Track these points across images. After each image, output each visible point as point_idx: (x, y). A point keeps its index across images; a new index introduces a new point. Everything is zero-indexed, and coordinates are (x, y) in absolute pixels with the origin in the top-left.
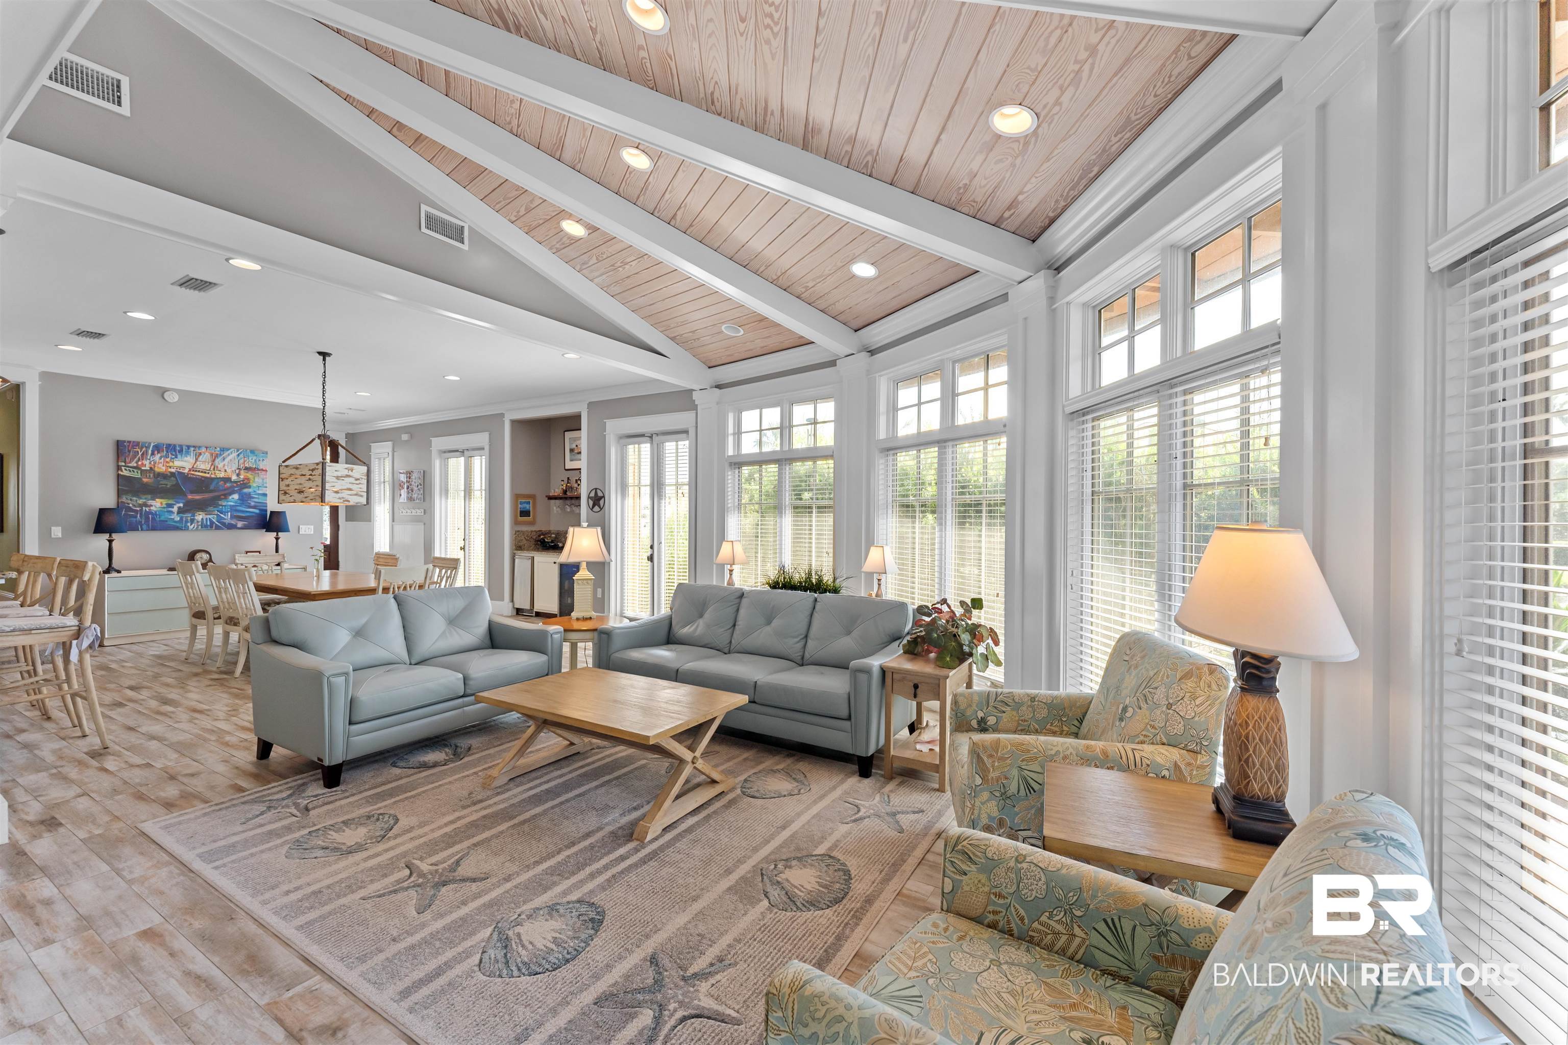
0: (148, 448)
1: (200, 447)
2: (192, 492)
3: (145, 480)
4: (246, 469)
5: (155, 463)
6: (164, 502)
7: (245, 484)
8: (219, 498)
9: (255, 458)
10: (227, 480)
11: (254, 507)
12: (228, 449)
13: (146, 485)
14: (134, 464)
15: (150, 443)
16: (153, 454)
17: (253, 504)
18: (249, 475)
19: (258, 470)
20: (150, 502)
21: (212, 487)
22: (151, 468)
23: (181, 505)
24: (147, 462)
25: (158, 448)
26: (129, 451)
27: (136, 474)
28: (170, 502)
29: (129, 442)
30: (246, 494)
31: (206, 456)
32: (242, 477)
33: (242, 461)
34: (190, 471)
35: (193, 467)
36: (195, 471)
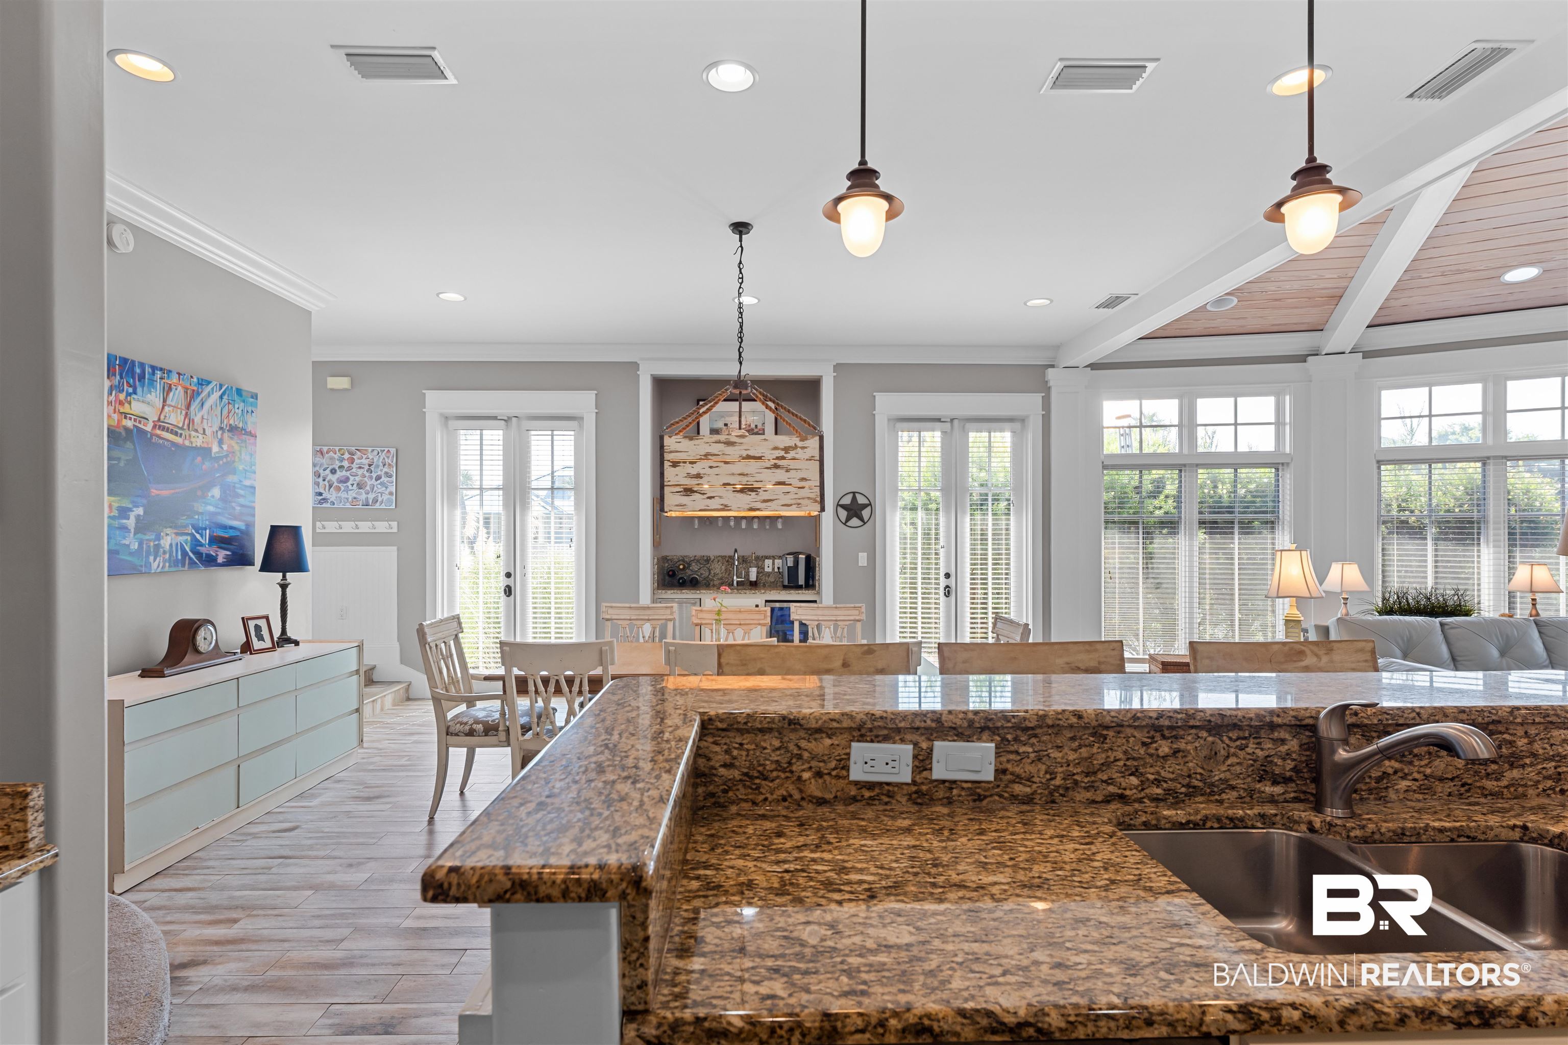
1: (169, 372)
2: (159, 480)
6: (115, 502)
7: (228, 464)
8: (193, 495)
9: (241, 406)
11: (239, 517)
12: (208, 383)
17: (238, 509)
18: (235, 444)
19: (247, 433)
21: (185, 471)
23: (142, 511)
28: (125, 503)
30: (229, 486)
31: (177, 395)
33: (225, 411)
34: (154, 427)
35: (159, 419)
36: (163, 429)
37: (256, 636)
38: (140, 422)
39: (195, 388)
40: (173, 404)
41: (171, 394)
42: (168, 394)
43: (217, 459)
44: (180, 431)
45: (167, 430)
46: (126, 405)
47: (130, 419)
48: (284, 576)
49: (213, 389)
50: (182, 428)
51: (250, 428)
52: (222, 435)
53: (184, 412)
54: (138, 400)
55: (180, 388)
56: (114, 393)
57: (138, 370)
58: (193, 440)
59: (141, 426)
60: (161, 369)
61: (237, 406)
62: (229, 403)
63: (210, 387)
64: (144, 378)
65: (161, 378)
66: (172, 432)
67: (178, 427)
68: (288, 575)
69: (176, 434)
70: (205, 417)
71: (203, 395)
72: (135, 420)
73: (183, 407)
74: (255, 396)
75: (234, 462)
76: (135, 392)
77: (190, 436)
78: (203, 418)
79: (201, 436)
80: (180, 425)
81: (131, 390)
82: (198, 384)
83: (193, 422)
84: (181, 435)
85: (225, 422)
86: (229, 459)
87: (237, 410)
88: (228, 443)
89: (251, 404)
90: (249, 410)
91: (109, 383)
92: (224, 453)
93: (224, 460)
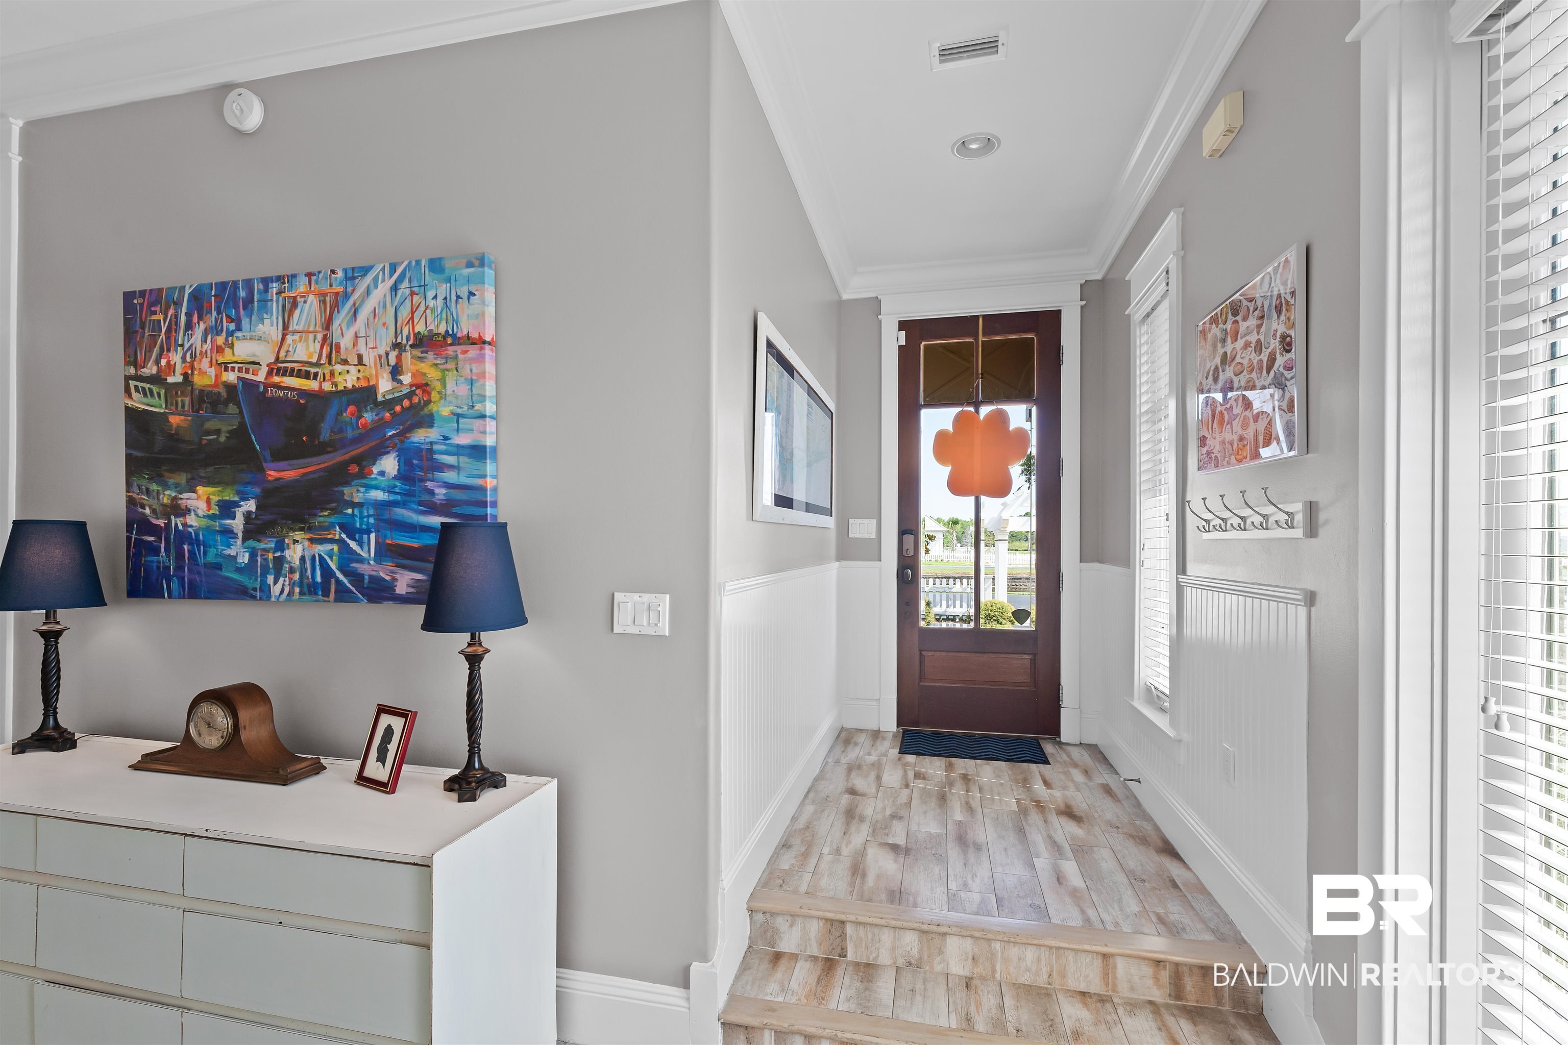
0: (178, 304)
1: (292, 278)
2: (281, 455)
3: (174, 420)
4: (423, 343)
5: (194, 357)
7: (415, 410)
9: (443, 290)
10: (366, 395)
12: (366, 270)
13: (174, 438)
14: (150, 369)
15: (183, 288)
16: (189, 325)
19: (457, 341)
21: (325, 434)
22: (185, 376)
24: (176, 358)
25: (198, 299)
26: (143, 328)
27: (157, 406)
29: (142, 293)
31: (308, 311)
32: (406, 379)
33: (405, 312)
34: (270, 373)
35: (277, 358)
36: (284, 372)
38: (247, 371)
39: (340, 289)
40: (300, 328)
41: (297, 313)
42: (290, 314)
43: (389, 404)
44: (313, 370)
45: (292, 373)
46: (228, 351)
47: (233, 369)
48: (477, 637)
49: (375, 280)
50: (317, 364)
51: (465, 327)
52: (399, 358)
53: (320, 337)
54: (244, 338)
55: (311, 298)
56: (209, 338)
57: (242, 294)
58: (338, 379)
59: (249, 376)
60: (279, 279)
61: (430, 294)
62: (413, 293)
63: (368, 277)
64: (252, 301)
65: (279, 293)
66: (298, 374)
67: (311, 364)
69: (307, 375)
70: (362, 334)
71: (356, 295)
72: (240, 370)
73: (319, 328)
74: (477, 261)
75: (429, 402)
76: (239, 328)
77: (332, 374)
78: (356, 335)
79: (353, 370)
80: (314, 360)
81: (232, 326)
82: (347, 278)
83: (338, 346)
84: (316, 375)
85: (405, 332)
86: (416, 400)
87: (432, 303)
88: (413, 368)
89: (468, 281)
90: (464, 292)
91: (202, 326)
92: (406, 390)
93: (406, 403)
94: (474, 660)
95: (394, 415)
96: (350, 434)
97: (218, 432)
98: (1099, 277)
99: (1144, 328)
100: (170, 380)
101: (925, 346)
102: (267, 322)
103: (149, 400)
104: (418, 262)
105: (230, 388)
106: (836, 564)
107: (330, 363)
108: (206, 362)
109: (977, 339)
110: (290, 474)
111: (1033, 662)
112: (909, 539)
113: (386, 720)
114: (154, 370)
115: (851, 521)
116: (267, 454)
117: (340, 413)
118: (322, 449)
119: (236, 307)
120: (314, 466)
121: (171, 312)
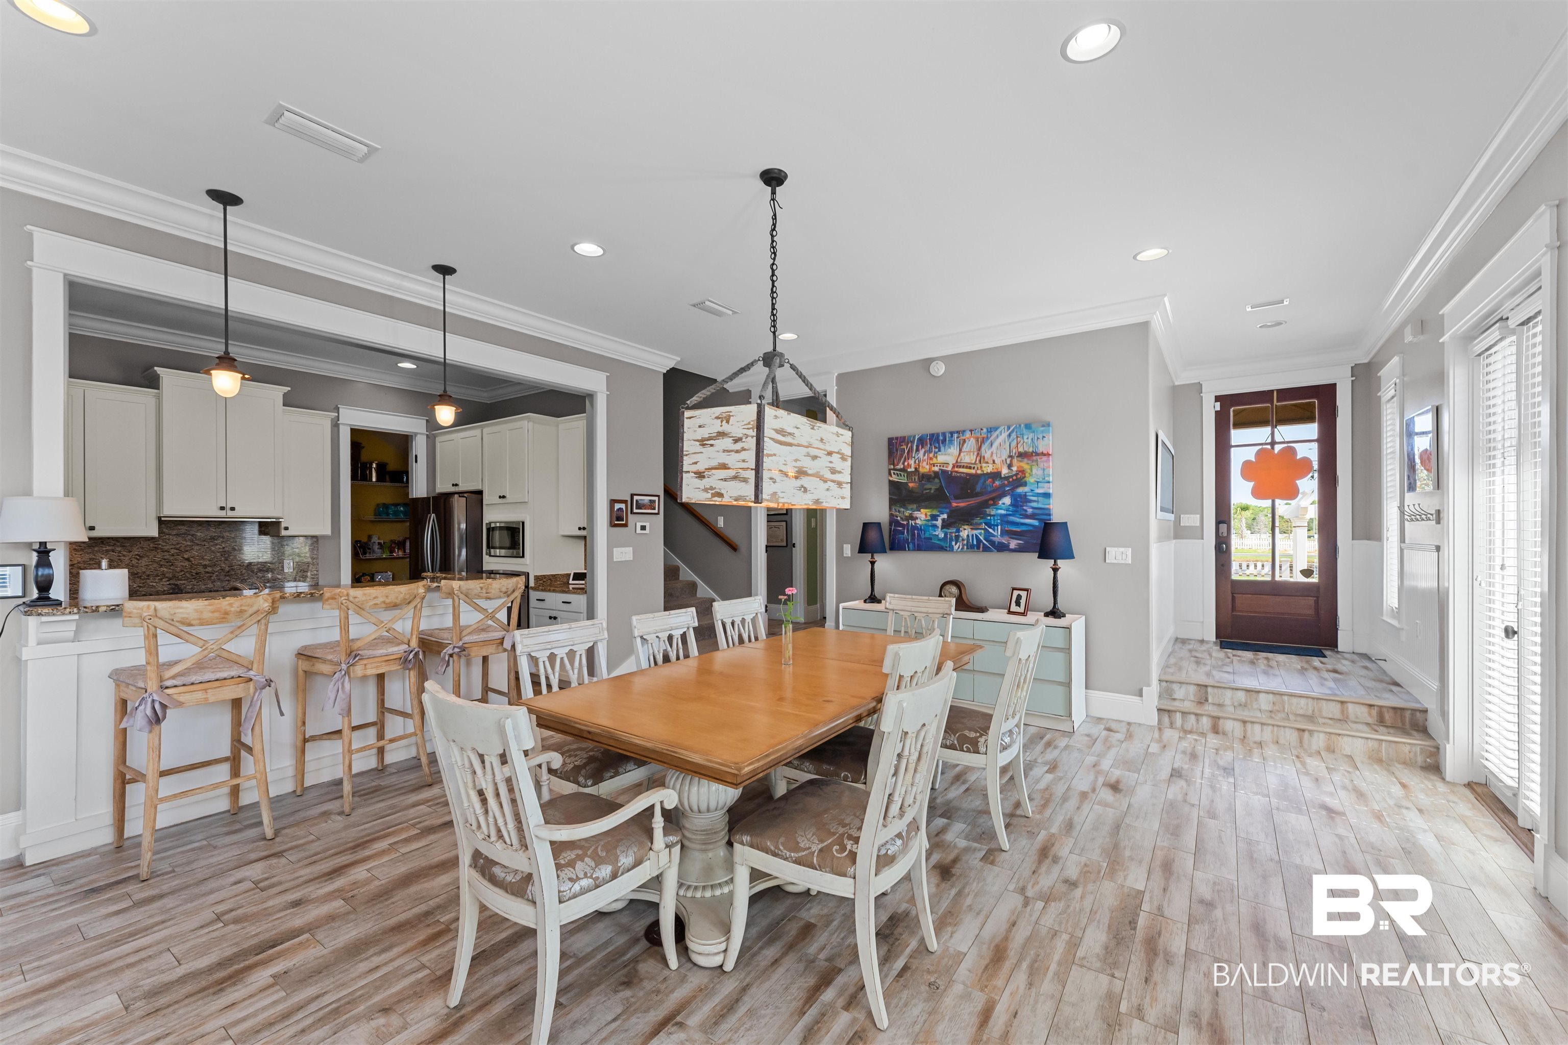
0: (913, 442)
1: (964, 431)
2: (957, 498)
3: (911, 485)
4: (1022, 455)
5: (919, 462)
6: (928, 512)
7: (1019, 480)
8: (986, 504)
9: (1031, 436)
10: (996, 475)
11: (1032, 517)
12: (996, 429)
13: (911, 491)
14: (900, 466)
15: (914, 437)
16: (917, 450)
17: (1030, 511)
18: (1025, 465)
19: (1037, 454)
20: (917, 514)
21: (978, 489)
22: (916, 469)
23: (945, 516)
24: (912, 462)
25: (922, 441)
26: (897, 451)
27: (903, 480)
28: (935, 512)
29: (897, 438)
30: (1020, 495)
31: (971, 444)
32: (1014, 469)
33: (1014, 444)
34: (954, 467)
35: (957, 462)
36: (960, 467)
37: (1016, 602)
39: (985, 436)
40: (967, 451)
41: (965, 445)
42: (963, 445)
43: (1007, 478)
44: (973, 466)
45: (963, 467)
46: (934, 459)
47: (937, 466)
48: (1055, 562)
50: (975, 464)
51: (1041, 449)
52: (1011, 461)
53: (976, 453)
55: (972, 439)
56: (926, 454)
57: (941, 438)
58: (984, 469)
59: (945, 468)
60: (958, 432)
61: (1025, 437)
62: (1017, 437)
63: (998, 432)
65: (958, 438)
66: (967, 467)
67: (972, 464)
68: (1059, 562)
69: (970, 468)
70: (995, 452)
71: (992, 438)
72: (940, 466)
73: (975, 450)
74: (1048, 425)
75: (1025, 477)
76: (940, 451)
77: (981, 467)
78: (992, 453)
79: (990, 466)
80: (973, 462)
81: (937, 450)
82: (988, 432)
83: (984, 458)
84: (974, 468)
85: (1014, 451)
86: (1019, 476)
87: (1026, 440)
88: (1018, 465)
89: (1042, 432)
90: (1040, 436)
91: (923, 450)
92: (1014, 473)
93: (1014, 478)
94: (1055, 570)
95: (1009, 482)
96: (989, 489)
97: (930, 489)
98: (1366, 361)
99: (1389, 406)
100: (909, 470)
101: (1234, 411)
102: (952, 448)
103: (900, 477)
104: (1020, 426)
105: (936, 473)
106: (1174, 541)
107: (980, 462)
108: (925, 464)
109: (1272, 403)
110: (962, 504)
111: (1317, 602)
112: (1223, 527)
113: (1016, 593)
114: (902, 467)
115: (1182, 516)
116: (952, 497)
117: (985, 482)
118: (977, 495)
119: (939, 443)
120: (972, 501)
121: (909, 445)
